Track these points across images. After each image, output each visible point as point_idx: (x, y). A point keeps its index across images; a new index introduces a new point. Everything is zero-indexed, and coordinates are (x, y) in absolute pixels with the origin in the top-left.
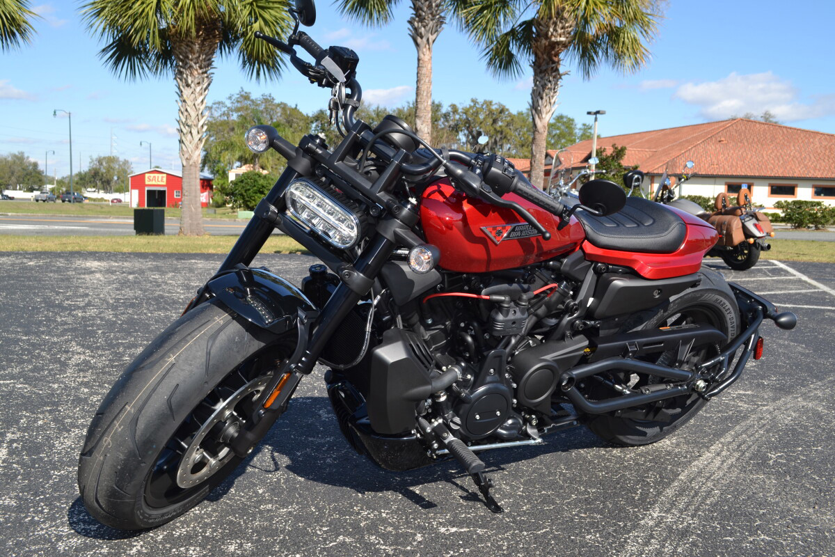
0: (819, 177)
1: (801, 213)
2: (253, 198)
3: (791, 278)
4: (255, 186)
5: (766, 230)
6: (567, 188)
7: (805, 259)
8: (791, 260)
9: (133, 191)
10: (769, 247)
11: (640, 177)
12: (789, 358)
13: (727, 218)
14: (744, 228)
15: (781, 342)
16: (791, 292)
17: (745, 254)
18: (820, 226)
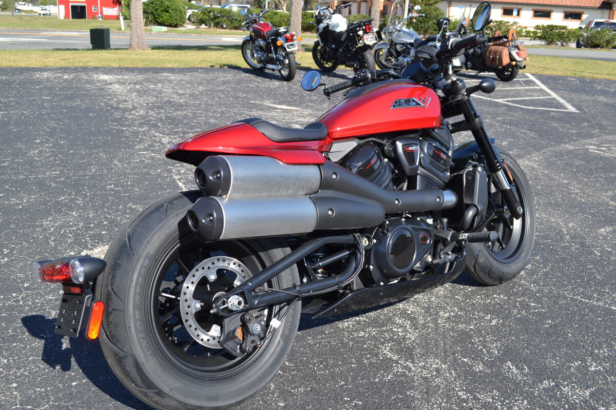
0: (568, 5)
1: (552, 34)
2: (161, 16)
3: (536, 87)
4: (162, 6)
5: (523, 57)
6: (400, 25)
7: (547, 73)
8: (539, 73)
9: (60, 6)
10: (525, 67)
11: (448, 22)
12: (525, 140)
13: (500, 48)
14: (510, 54)
15: (523, 131)
16: (534, 98)
17: (510, 71)
18: (564, 44)
